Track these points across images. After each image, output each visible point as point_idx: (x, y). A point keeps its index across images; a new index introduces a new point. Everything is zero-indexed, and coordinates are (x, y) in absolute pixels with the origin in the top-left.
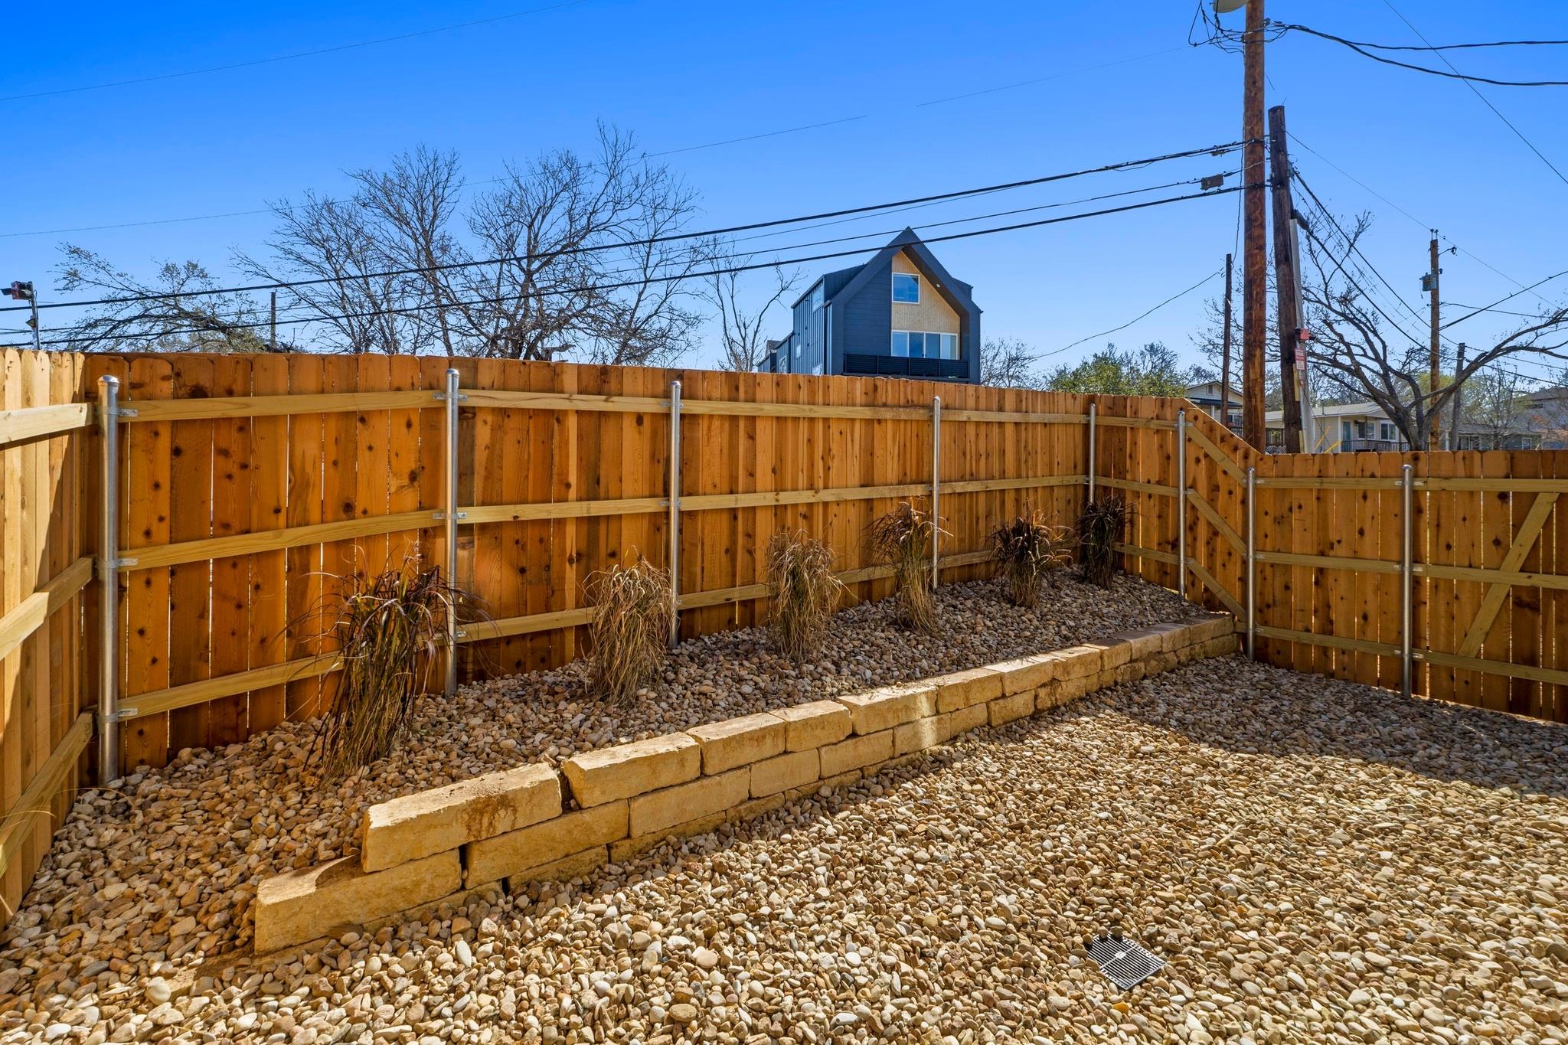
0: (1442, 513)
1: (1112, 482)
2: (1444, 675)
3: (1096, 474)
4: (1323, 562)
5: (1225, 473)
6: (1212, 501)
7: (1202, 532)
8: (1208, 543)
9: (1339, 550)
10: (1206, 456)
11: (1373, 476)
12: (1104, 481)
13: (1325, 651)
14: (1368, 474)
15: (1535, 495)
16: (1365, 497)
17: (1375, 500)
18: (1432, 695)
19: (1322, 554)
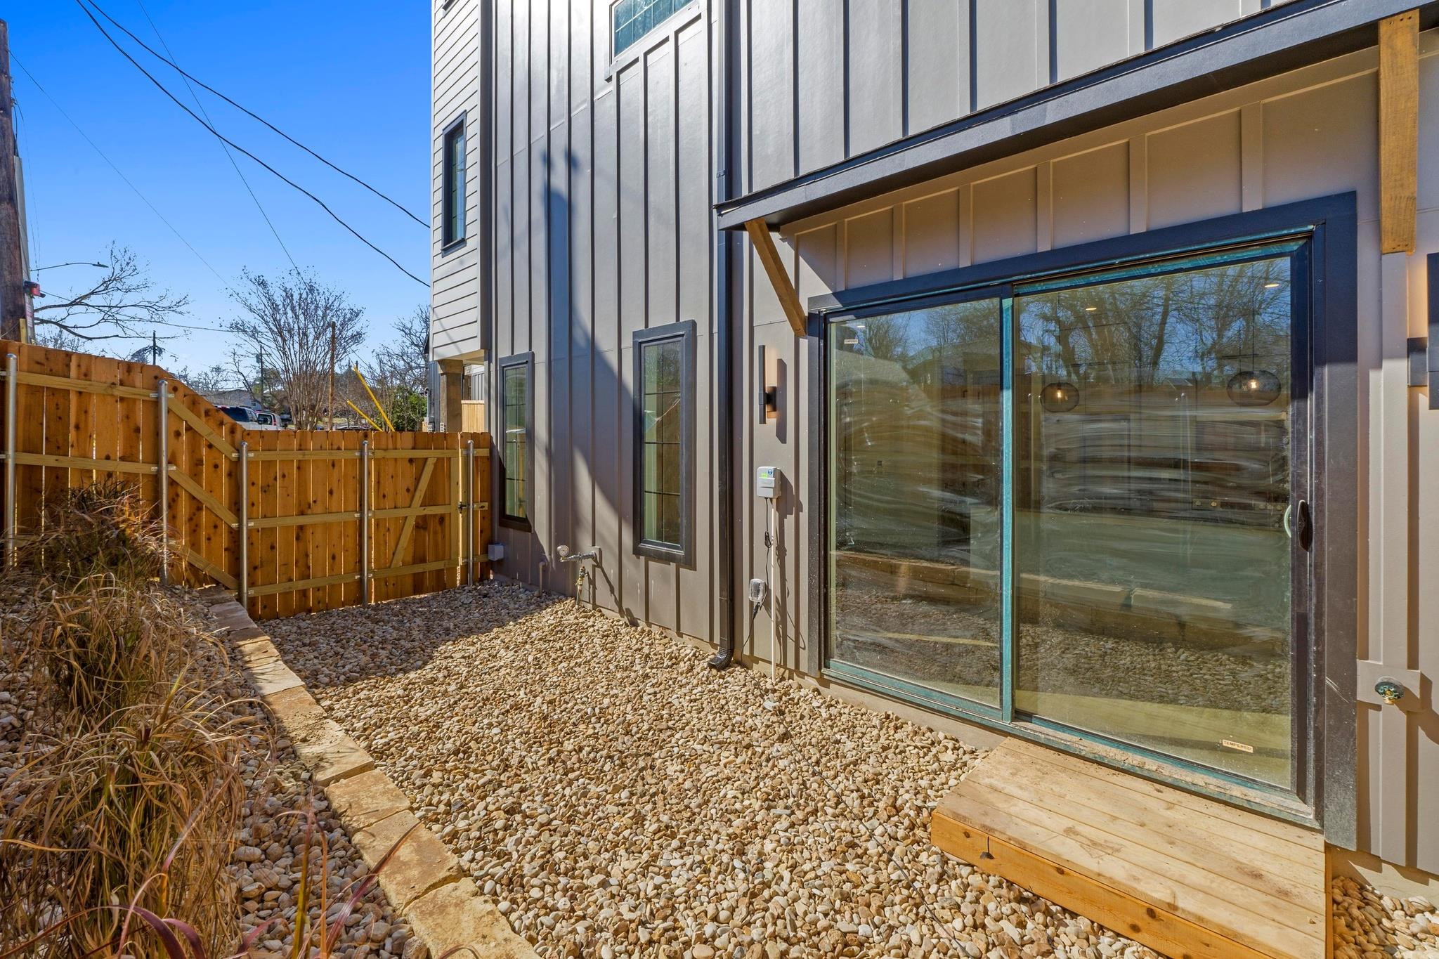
0: (382, 475)
1: (45, 460)
2: (383, 584)
3: (16, 450)
4: (302, 520)
5: (210, 446)
6: (195, 475)
7: (184, 508)
8: (190, 519)
9: (318, 508)
10: (189, 429)
11: (339, 449)
12: (30, 459)
13: (304, 593)
14: (335, 447)
15: (426, 459)
16: (333, 465)
17: (341, 467)
18: (376, 601)
19: (302, 513)
